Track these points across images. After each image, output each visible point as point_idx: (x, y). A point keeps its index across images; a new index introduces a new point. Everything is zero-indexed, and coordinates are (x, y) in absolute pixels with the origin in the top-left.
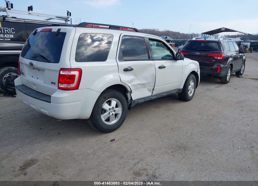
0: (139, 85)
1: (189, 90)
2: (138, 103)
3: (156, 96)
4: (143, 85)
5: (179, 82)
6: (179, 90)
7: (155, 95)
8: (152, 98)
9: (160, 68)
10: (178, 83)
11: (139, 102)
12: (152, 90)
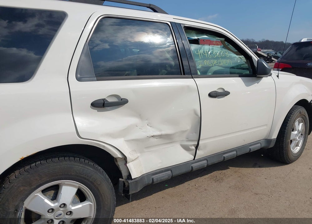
0: (153, 140)
1: (291, 141)
2: (151, 182)
3: (205, 161)
4: (167, 138)
5: (266, 125)
6: (268, 141)
7: (205, 159)
8: (195, 166)
9: (212, 95)
10: (265, 127)
11: (155, 180)
12: (194, 148)
